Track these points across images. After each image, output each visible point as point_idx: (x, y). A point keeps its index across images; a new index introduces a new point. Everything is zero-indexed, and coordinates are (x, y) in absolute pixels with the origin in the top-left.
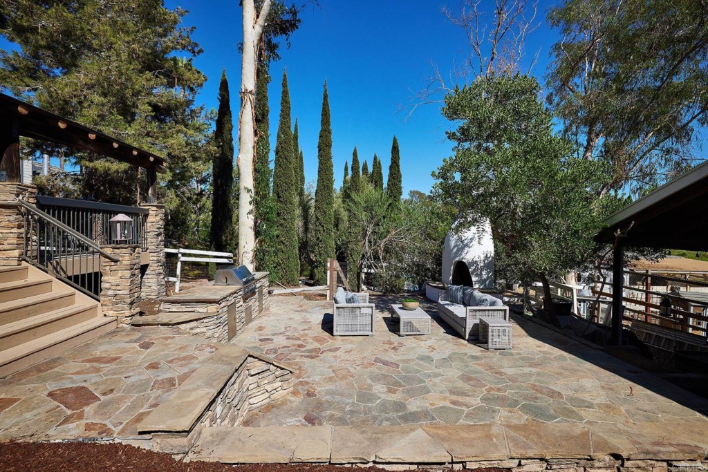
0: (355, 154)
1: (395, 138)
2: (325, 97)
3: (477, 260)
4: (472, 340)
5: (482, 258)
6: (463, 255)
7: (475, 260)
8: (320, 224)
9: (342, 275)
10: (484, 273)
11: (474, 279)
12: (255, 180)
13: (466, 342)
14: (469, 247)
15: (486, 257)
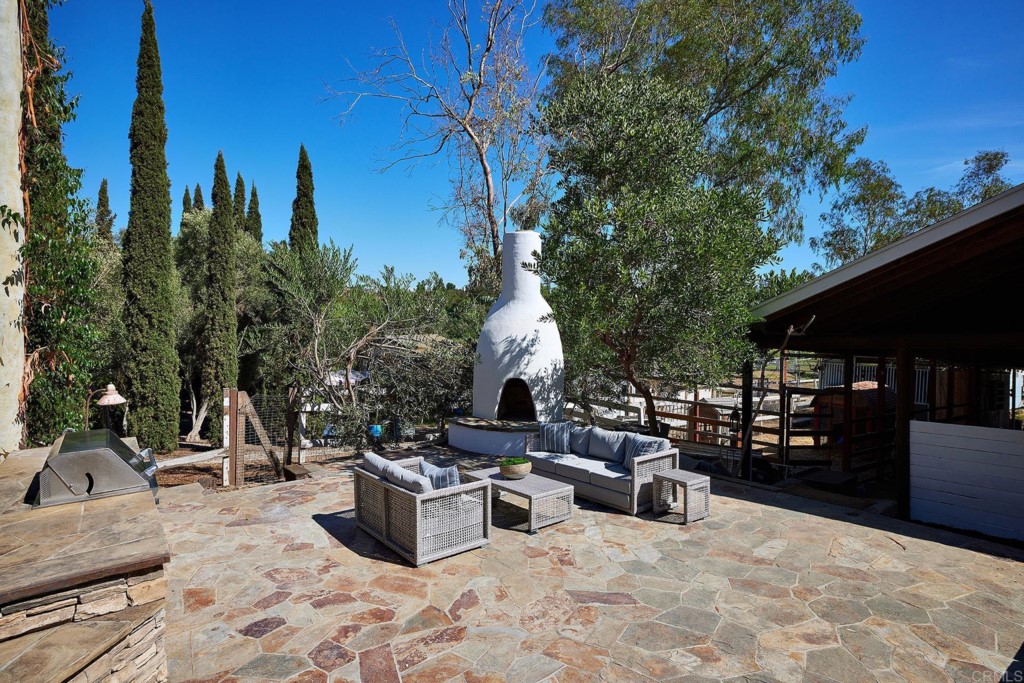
0: (219, 166)
1: (302, 148)
2: (148, 25)
3: (543, 374)
4: (642, 513)
5: (550, 372)
6: (522, 366)
7: (540, 375)
8: (142, 311)
9: (256, 422)
10: (552, 396)
11: (539, 407)
12: (25, 184)
13: (636, 519)
14: (531, 354)
15: (555, 369)
